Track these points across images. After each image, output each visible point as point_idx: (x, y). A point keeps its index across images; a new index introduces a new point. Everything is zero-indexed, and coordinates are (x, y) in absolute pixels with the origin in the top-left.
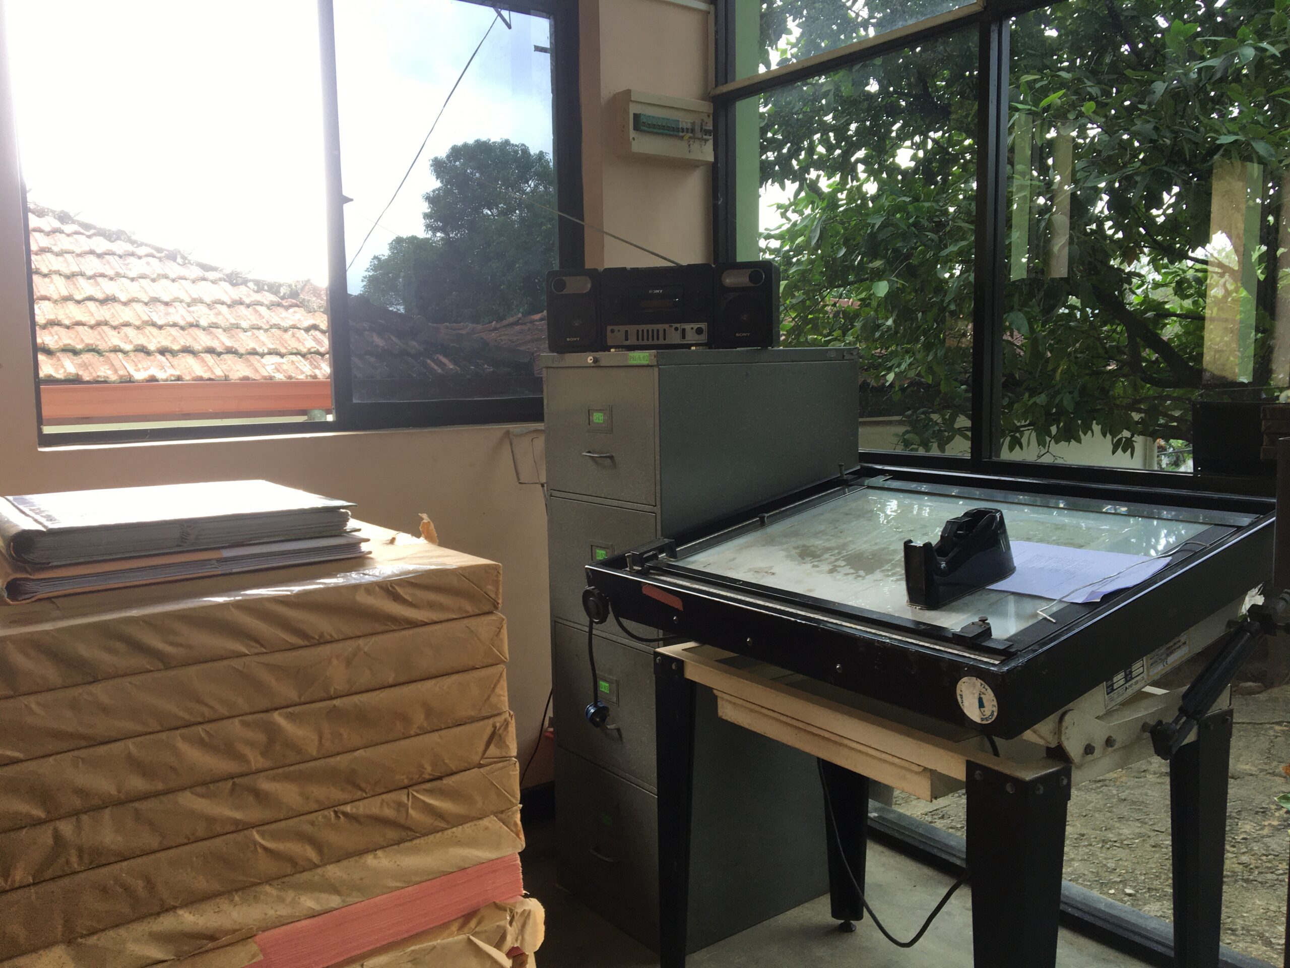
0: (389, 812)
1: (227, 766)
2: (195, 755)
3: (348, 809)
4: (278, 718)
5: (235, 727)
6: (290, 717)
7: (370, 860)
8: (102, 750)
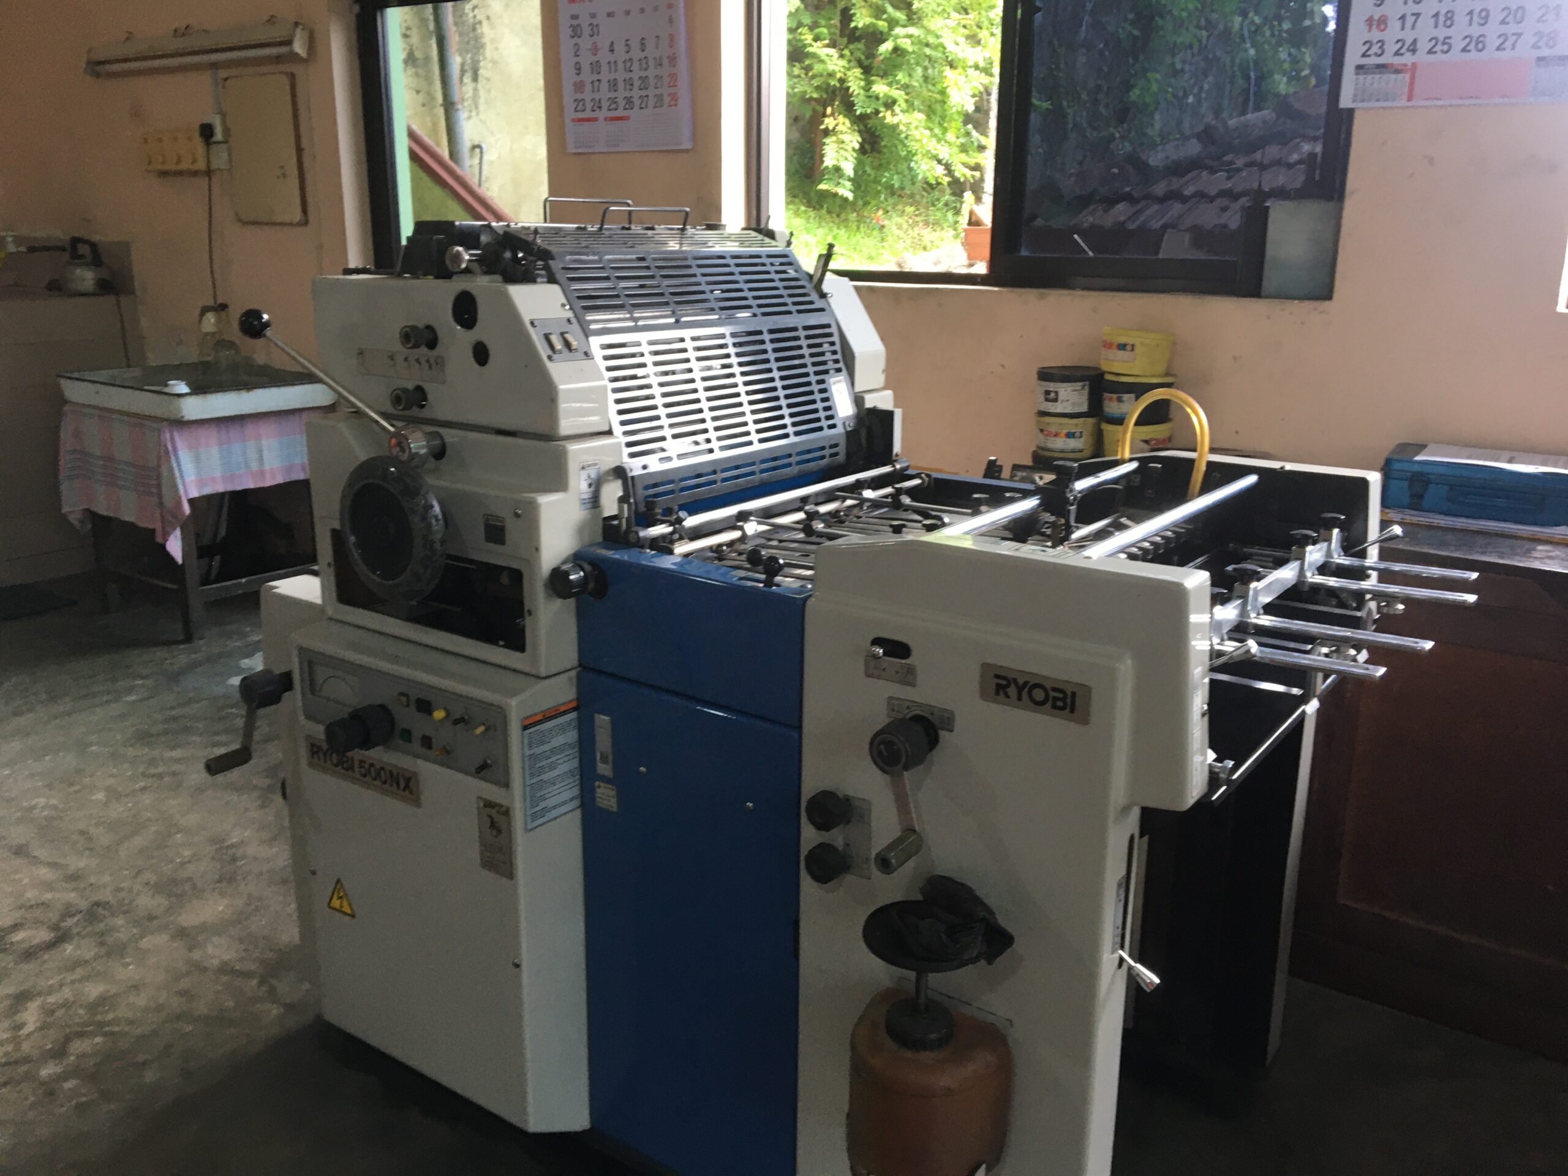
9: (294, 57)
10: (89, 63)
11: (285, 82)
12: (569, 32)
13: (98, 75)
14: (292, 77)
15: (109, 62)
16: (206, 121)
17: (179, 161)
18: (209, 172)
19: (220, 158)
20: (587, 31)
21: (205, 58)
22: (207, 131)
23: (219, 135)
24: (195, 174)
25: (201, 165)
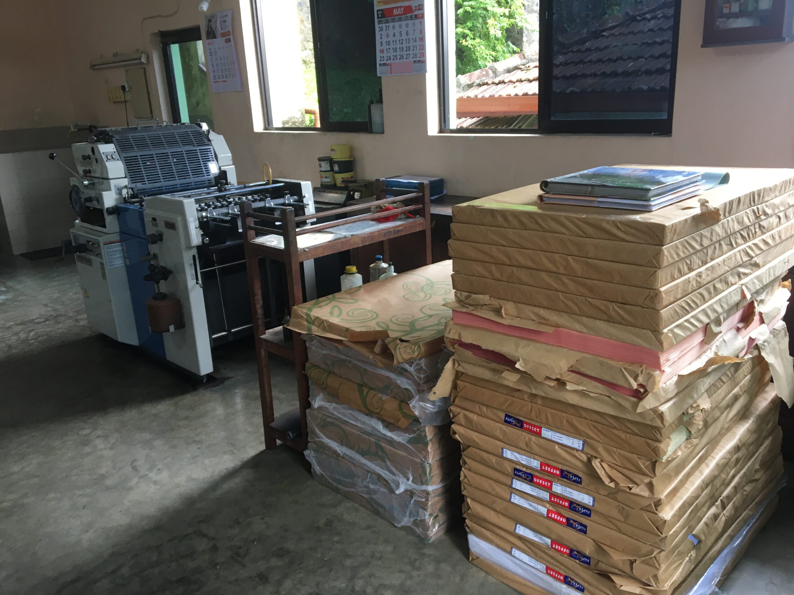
0: (603, 308)
1: (554, 269)
2: (545, 261)
3: (590, 300)
4: (569, 258)
5: (557, 256)
6: (574, 260)
7: (598, 322)
8: (523, 250)
9: (143, 63)
10: (91, 66)
11: (143, 71)
12: (209, 54)
13: (94, 70)
14: (145, 69)
15: (98, 65)
16: (123, 85)
17: (117, 98)
18: (125, 102)
19: (128, 97)
20: (214, 54)
21: (121, 64)
22: (123, 88)
23: (127, 89)
24: (122, 102)
25: (123, 100)
